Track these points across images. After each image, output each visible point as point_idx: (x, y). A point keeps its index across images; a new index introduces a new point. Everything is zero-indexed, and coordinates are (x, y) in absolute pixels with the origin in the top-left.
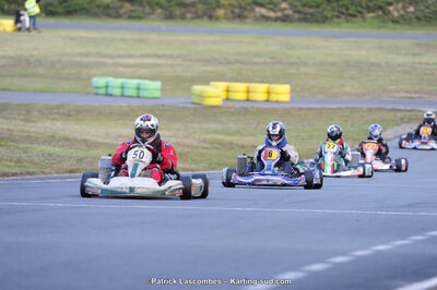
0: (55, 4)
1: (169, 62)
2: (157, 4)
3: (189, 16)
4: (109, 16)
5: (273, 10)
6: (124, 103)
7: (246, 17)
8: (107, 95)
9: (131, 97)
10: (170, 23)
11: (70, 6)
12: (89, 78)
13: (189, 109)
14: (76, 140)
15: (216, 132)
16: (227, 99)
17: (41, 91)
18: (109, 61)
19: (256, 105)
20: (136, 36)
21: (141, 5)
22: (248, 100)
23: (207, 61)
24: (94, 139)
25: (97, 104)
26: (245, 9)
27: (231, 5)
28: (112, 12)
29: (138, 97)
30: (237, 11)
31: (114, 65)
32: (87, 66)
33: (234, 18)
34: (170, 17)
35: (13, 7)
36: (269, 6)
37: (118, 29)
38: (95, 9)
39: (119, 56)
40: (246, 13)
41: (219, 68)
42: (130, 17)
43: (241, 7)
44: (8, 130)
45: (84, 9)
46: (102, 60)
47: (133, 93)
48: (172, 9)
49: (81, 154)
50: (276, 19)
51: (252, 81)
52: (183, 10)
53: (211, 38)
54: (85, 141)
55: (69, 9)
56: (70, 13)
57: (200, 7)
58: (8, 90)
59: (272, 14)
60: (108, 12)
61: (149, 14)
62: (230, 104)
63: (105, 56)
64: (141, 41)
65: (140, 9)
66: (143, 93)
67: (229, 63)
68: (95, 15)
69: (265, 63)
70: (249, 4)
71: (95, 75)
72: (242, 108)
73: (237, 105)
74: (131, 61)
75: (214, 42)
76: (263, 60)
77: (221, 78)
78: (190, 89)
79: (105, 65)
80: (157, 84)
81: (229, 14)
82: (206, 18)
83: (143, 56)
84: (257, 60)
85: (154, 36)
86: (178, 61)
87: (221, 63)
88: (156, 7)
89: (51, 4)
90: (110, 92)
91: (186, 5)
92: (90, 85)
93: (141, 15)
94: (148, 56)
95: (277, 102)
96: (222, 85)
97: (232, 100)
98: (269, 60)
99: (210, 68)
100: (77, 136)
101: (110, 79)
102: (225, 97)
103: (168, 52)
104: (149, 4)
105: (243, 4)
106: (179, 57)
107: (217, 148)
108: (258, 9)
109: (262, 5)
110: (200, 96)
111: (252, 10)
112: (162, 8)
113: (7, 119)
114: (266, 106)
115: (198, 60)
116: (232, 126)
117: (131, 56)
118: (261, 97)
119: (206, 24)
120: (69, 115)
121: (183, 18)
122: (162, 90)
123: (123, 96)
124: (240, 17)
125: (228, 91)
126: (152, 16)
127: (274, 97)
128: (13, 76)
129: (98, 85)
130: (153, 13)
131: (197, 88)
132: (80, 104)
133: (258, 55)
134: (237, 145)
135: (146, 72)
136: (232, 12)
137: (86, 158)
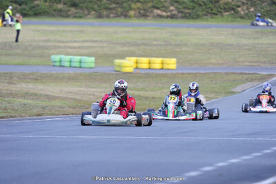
1: (100, 45)
2: (92, 8)
3: (112, 15)
4: (62, 16)
5: (165, 11)
6: (71, 71)
7: (148, 16)
8: (60, 66)
9: (76, 67)
10: (100, 20)
11: (36, 10)
12: (49, 56)
13: (112, 74)
14: (41, 95)
16: (137, 68)
17: (19, 65)
18: (62, 45)
19: (155, 72)
20: (79, 28)
21: (82, 8)
22: (150, 68)
23: (124, 44)
24: (53, 94)
26: (148, 11)
27: (138, 8)
28: (63, 14)
29: (80, 67)
30: (142, 12)
31: (65, 47)
32: (47, 48)
33: (141, 17)
34: (100, 16)
36: (162, 9)
38: (53, 12)
39: (68, 42)
40: (148, 14)
41: (132, 49)
42: (75, 17)
43: (145, 10)
45: (46, 12)
46: (58, 44)
47: (77, 65)
48: (101, 11)
49: (45, 104)
50: (167, 17)
51: (152, 56)
52: (108, 12)
54: (46, 95)
55: (36, 12)
57: (119, 10)
59: (164, 14)
60: (61, 14)
61: (87, 15)
62: (138, 71)
63: (60, 42)
64: (82, 32)
65: (81, 11)
66: (83, 65)
67: (138, 45)
68: (53, 16)
69: (160, 45)
70: (150, 8)
71: (53, 54)
72: (146, 73)
73: (143, 72)
74: (75, 44)
75: (128, 32)
76: (159, 43)
77: (132, 54)
78: (113, 63)
79: (59, 47)
80: (92, 59)
81: (137, 14)
82: (123, 17)
83: (83, 41)
84: (155, 43)
85: (90, 29)
86: (105, 44)
87: (132, 45)
88: (91, 10)
90: (62, 64)
91: (110, 9)
92: (50, 60)
93: (82, 15)
94: (87, 41)
95: (168, 69)
96: (133, 59)
97: (140, 69)
98: (163, 43)
99: (126, 49)
100: (42, 93)
101: (62, 56)
102: (135, 67)
103: (99, 39)
104: (87, 8)
105: (146, 8)
106: (106, 42)
108: (155, 11)
109: (158, 8)
110: (119, 66)
111: (152, 12)
112: (95, 10)
114: (162, 72)
115: (118, 44)
116: (140, 85)
117: (75, 42)
118: (158, 66)
119: (123, 20)
120: (37, 80)
121: (108, 17)
122: (95, 63)
123: (71, 67)
124: (145, 16)
125: (137, 63)
126: (89, 16)
127: (166, 67)
129: (55, 60)
130: (89, 14)
131: (118, 61)
132: (44, 72)
133: (156, 40)
134: (143, 97)
135: (86, 51)
136: (139, 13)
137: (47, 107)
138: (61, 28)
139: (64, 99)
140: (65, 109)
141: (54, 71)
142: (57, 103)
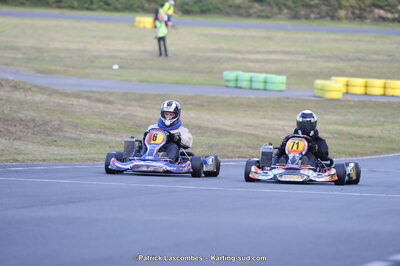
0: (191, 3)
1: (294, 58)
2: (285, 5)
3: (313, 16)
4: (241, 15)
5: (390, 12)
6: (252, 95)
7: (365, 18)
8: (236, 87)
9: (258, 89)
10: (295, 23)
11: (204, 5)
12: (220, 73)
13: (312, 101)
14: (208, 128)
15: (336, 123)
16: (347, 93)
17: (177, 83)
18: (239, 56)
19: (374, 99)
20: (264, 33)
21: (269, 5)
22: (366, 94)
23: (329, 58)
24: (224, 127)
25: (228, 96)
26: (365, 10)
27: (351, 6)
28: (243, 12)
29: (265, 90)
30: (357, 12)
31: (244, 60)
32: (219, 60)
33: (354, 19)
34: (295, 17)
35: (153, 5)
36: (386, 8)
37: (248, 27)
38: (228, 9)
39: (248, 52)
40: (366, 15)
41: (341, 65)
42: (259, 17)
43: (361, 9)
44: (146, 118)
45: (218, 8)
46: (232, 55)
47: (261, 86)
48: (297, 9)
49: (213, 141)
50: (394, 20)
51: (369, 76)
52: (308, 10)
53: (332, 36)
54: (215, 129)
55: (204, 8)
56: (204, 12)
57: (324, 8)
58: (147, 82)
59: (389, 15)
60: (239, 12)
61: (276, 14)
62: (349, 97)
63: (236, 52)
64: (269, 38)
65: (269, 9)
66: (269, 87)
67: (349, 60)
68: (227, 14)
69: (383, 61)
70: (369, 6)
71: (227, 69)
72: (360, 101)
73: (356, 99)
74: (260, 57)
75: (336, 41)
76: (380, 57)
77: (342, 73)
78: (312, 83)
79: (235, 60)
80: (283, 78)
81: (350, 15)
82: (328, 19)
83: (270, 52)
84: (375, 57)
85: (281, 34)
86: (302, 58)
87: (341, 60)
88: (283, 8)
89: (187, 4)
90: (239, 85)
91: (310, 6)
92: (222, 79)
93: (269, 15)
94: (275, 52)
95: (393, 96)
96: (342, 80)
97: (352, 94)
98: (386, 58)
99: (332, 65)
100: (209, 125)
101: (240, 73)
102: (344, 91)
103: (293, 49)
104: (277, 4)
105: (363, 6)
106: (303, 54)
107: (337, 138)
108: (376, 11)
109: (380, 7)
110: (321, 90)
111: (371, 12)
112: (289, 8)
113: (145, 108)
114: (383, 100)
115: (321, 57)
116: (351, 118)
117: (259, 52)
118: (378, 91)
119: (328, 23)
120: (202, 106)
121: (307, 17)
122: (287, 84)
123: (251, 88)
124: (361, 18)
125: (347, 85)
126: (280, 16)
127: (390, 92)
128: (152, 69)
129: (228, 78)
130: (280, 13)
131: (319, 83)
132: (212, 95)
133: (377, 53)
134: (355, 136)
135: (273, 67)
136: (353, 13)
137: (217, 145)
138: (239, 32)
139: (240, 135)
140: (242, 149)
141: (227, 94)
142: (231, 140)
